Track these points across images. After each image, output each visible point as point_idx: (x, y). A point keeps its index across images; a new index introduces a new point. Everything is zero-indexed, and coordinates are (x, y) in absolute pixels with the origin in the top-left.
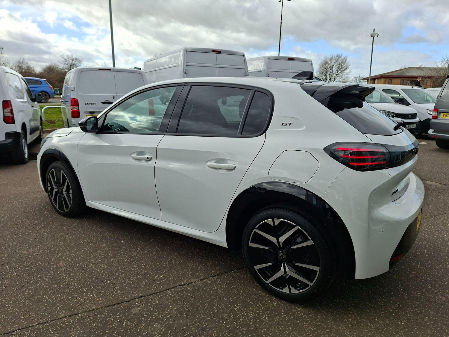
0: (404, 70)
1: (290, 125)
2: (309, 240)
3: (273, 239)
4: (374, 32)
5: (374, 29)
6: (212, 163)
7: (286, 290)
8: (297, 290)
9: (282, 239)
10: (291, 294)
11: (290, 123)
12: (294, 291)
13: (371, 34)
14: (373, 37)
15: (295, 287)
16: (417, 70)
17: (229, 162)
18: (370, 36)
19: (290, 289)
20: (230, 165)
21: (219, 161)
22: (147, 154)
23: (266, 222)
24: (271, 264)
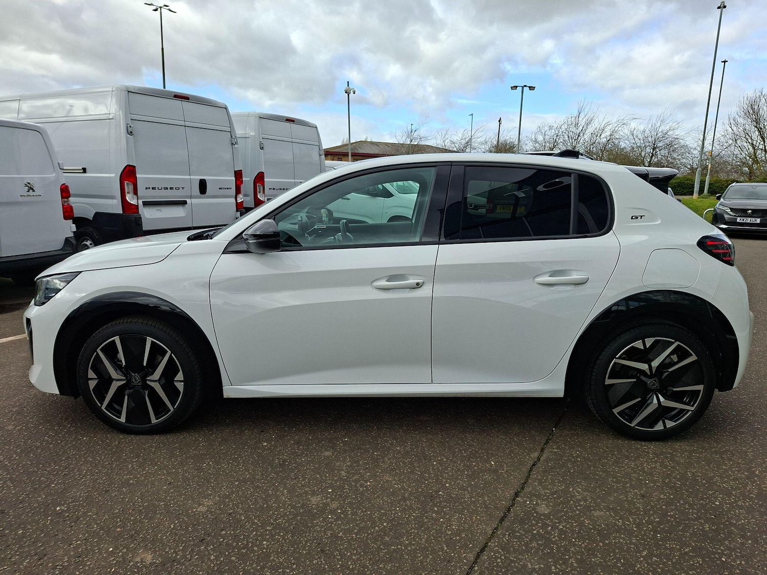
0: (355, 144)
1: (641, 218)
2: (692, 355)
3: (644, 367)
4: (348, 86)
5: (348, 82)
6: (546, 279)
7: (659, 427)
8: (674, 422)
9: (655, 364)
10: (666, 429)
11: (641, 216)
12: (670, 424)
13: (345, 89)
14: (348, 95)
15: (671, 419)
16: (371, 145)
17: (574, 273)
18: (344, 92)
19: (664, 423)
20: (575, 276)
21: (554, 274)
22: (411, 277)
23: (632, 346)
24: (640, 399)
